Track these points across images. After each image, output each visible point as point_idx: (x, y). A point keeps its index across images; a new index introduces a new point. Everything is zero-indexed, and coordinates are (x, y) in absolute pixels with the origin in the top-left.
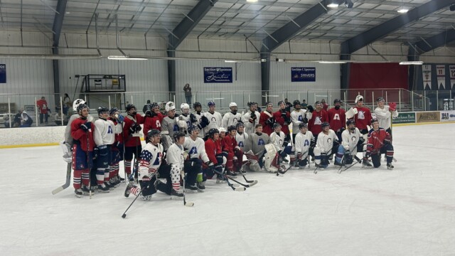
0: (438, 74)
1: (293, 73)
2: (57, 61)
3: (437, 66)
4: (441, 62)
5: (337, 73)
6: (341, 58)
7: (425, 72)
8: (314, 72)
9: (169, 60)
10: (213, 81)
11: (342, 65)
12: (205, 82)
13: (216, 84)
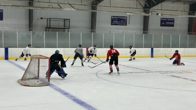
5: (186, 22)
10: (116, 24)
11: (190, 18)
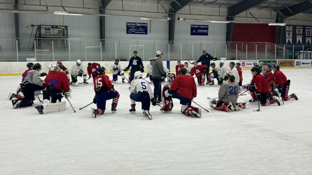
0: (297, 33)
1: (192, 29)
2: (18, 14)
3: (297, 27)
4: (300, 25)
5: (224, 30)
6: (228, 19)
7: (288, 31)
8: (207, 29)
9: (100, 17)
10: (134, 33)
11: (228, 24)
12: (127, 33)
13: (135, 35)
